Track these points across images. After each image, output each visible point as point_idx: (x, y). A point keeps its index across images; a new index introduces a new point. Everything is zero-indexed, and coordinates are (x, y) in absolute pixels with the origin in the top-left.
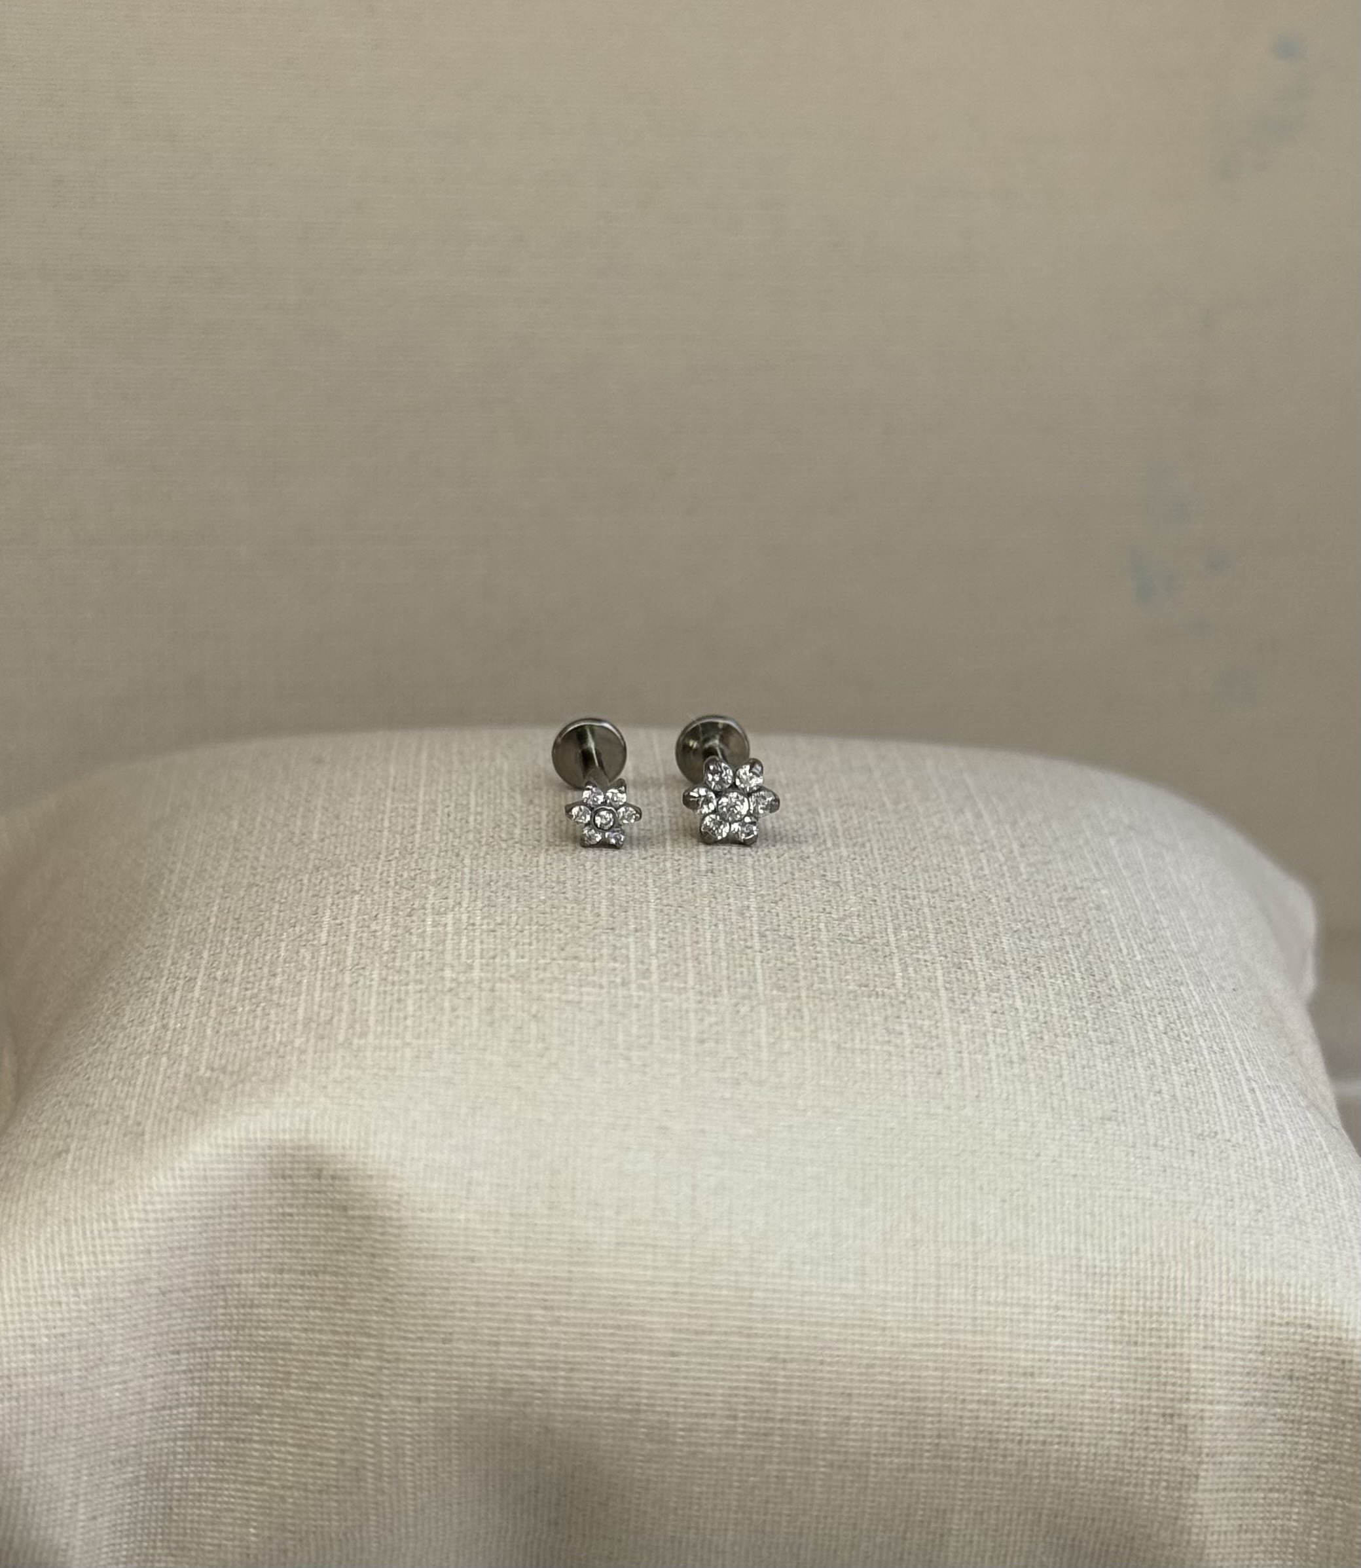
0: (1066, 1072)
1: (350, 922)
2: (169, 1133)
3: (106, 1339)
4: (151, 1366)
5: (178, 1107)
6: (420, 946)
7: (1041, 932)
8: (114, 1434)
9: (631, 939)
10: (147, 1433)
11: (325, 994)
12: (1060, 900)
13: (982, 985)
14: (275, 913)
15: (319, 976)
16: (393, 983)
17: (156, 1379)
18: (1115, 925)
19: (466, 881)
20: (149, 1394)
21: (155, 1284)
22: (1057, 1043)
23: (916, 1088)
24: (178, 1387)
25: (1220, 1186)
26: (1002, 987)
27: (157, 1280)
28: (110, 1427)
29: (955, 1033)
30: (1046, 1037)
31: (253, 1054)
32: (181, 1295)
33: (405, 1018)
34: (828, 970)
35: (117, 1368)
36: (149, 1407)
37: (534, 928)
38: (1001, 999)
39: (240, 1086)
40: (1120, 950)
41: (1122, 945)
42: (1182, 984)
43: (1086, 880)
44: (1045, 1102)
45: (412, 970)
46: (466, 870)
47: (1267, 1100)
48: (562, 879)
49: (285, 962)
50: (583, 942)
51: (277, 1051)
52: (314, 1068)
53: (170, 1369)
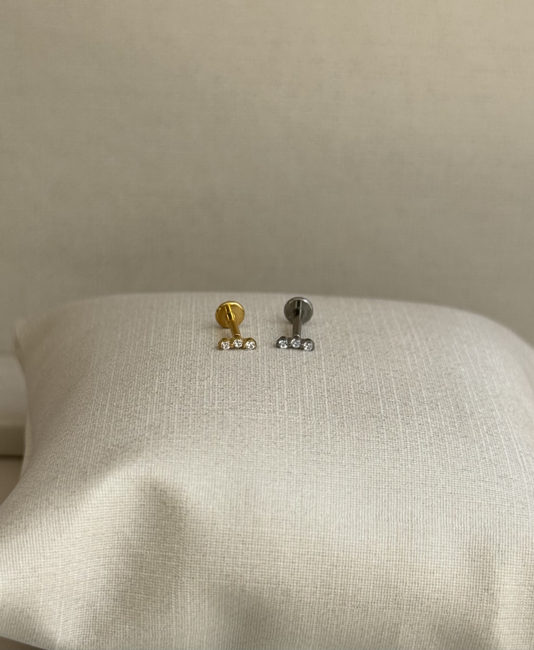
0: (448, 450)
1: (166, 383)
2: (97, 473)
3: (72, 553)
4: (89, 563)
5: (100, 461)
6: (194, 395)
7: (438, 389)
8: (75, 589)
9: (277, 392)
10: (87, 589)
11: (157, 415)
12: (445, 374)
13: (415, 413)
14: (137, 378)
15: (155, 406)
16: (184, 411)
17: (91, 568)
18: (467, 385)
19: (212, 367)
20: (89, 574)
21: (91, 532)
22: (444, 437)
23: (389, 457)
24: (99, 571)
25: (508, 498)
26: (423, 414)
27: (92, 531)
28: (73, 587)
29: (404, 433)
30: (440, 435)
31: (129, 440)
32: (101, 536)
33: (189, 426)
34: (354, 406)
35: (77, 564)
36: (88, 579)
37: (239, 387)
38: (422, 419)
39: (124, 453)
40: (469, 396)
41: (470, 393)
42: (493, 410)
43: (455, 364)
44: (439, 462)
45: (191, 405)
46: (212, 361)
47: (527, 461)
48: (249, 365)
49: (141, 399)
50: (258, 394)
51: (139, 439)
52: (153, 446)
53: (96, 564)
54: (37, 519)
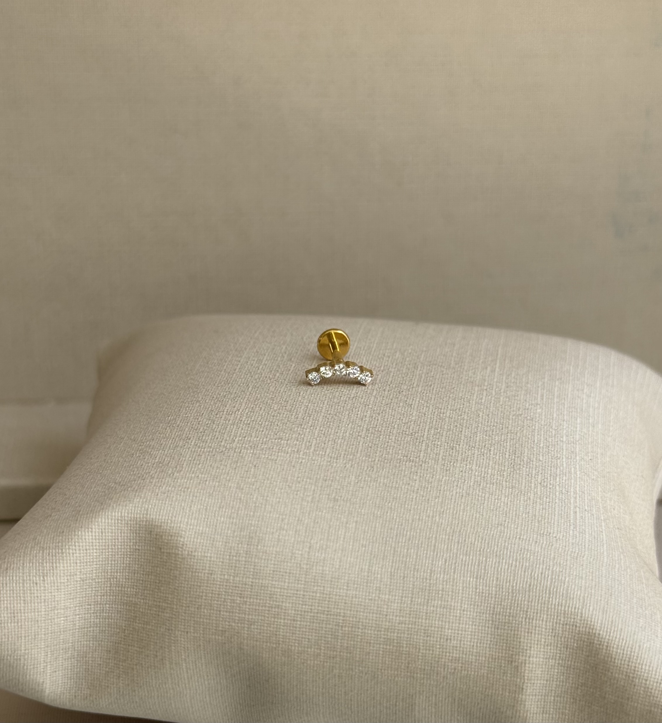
54: (20, 560)
